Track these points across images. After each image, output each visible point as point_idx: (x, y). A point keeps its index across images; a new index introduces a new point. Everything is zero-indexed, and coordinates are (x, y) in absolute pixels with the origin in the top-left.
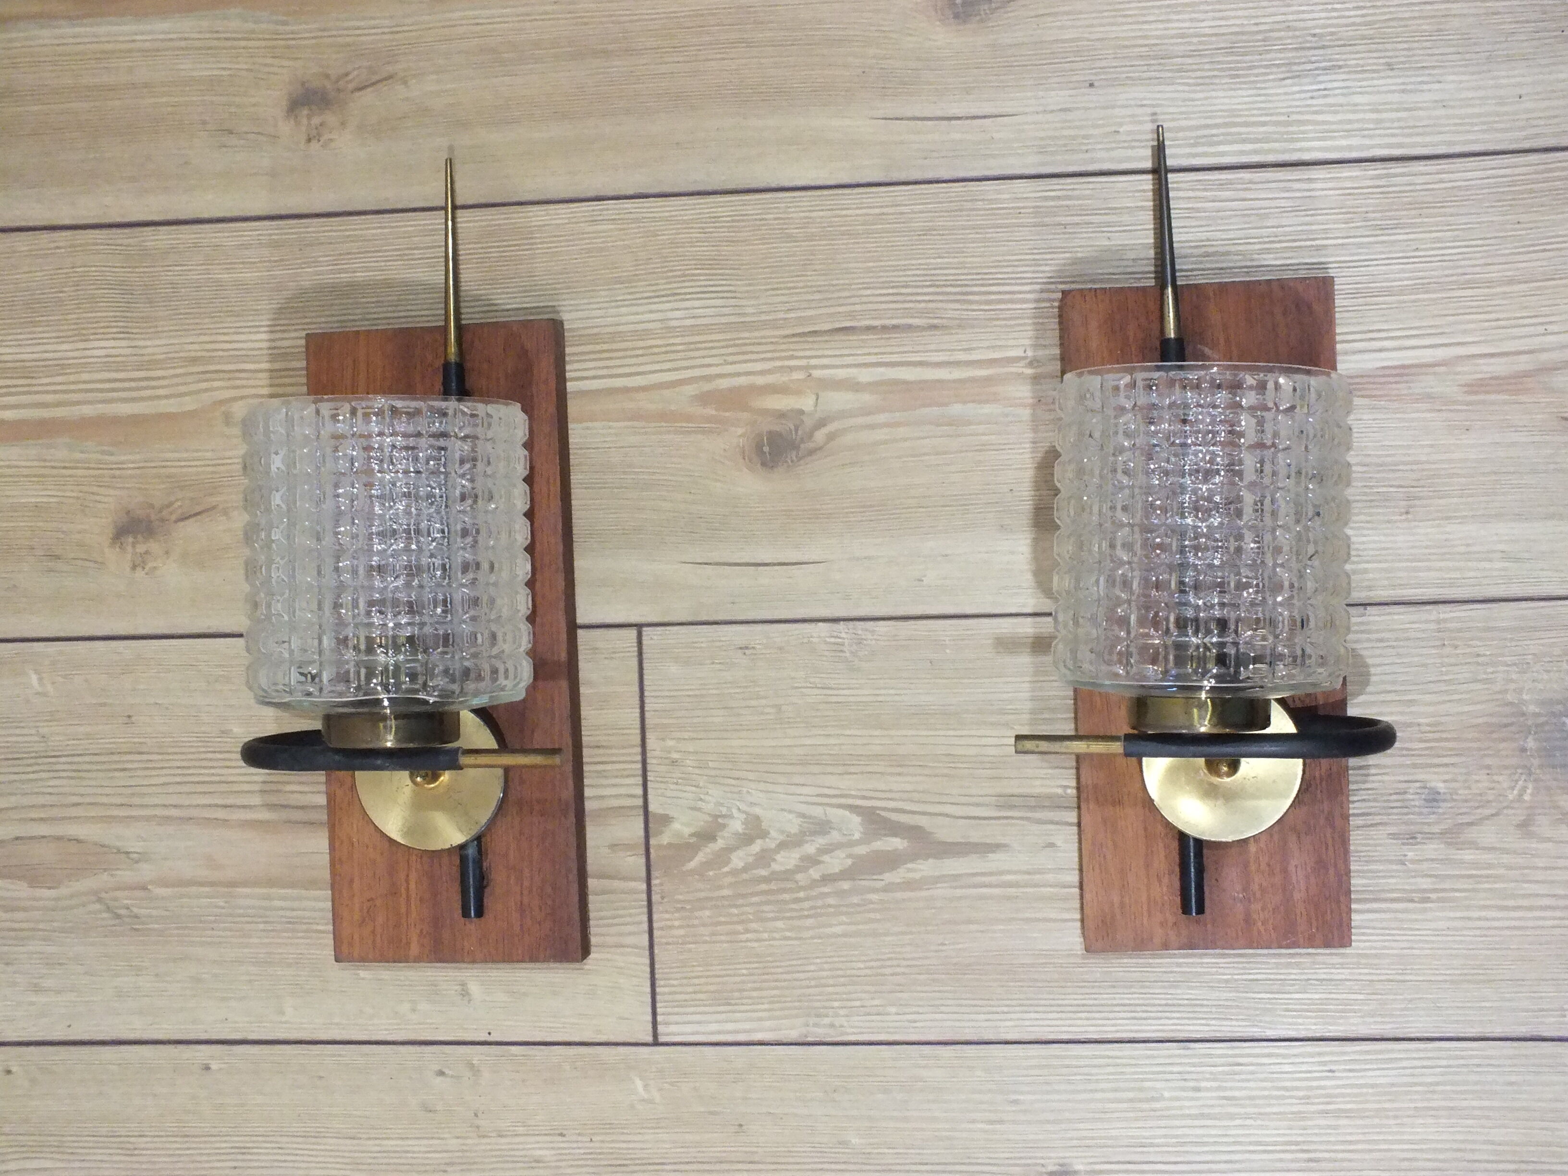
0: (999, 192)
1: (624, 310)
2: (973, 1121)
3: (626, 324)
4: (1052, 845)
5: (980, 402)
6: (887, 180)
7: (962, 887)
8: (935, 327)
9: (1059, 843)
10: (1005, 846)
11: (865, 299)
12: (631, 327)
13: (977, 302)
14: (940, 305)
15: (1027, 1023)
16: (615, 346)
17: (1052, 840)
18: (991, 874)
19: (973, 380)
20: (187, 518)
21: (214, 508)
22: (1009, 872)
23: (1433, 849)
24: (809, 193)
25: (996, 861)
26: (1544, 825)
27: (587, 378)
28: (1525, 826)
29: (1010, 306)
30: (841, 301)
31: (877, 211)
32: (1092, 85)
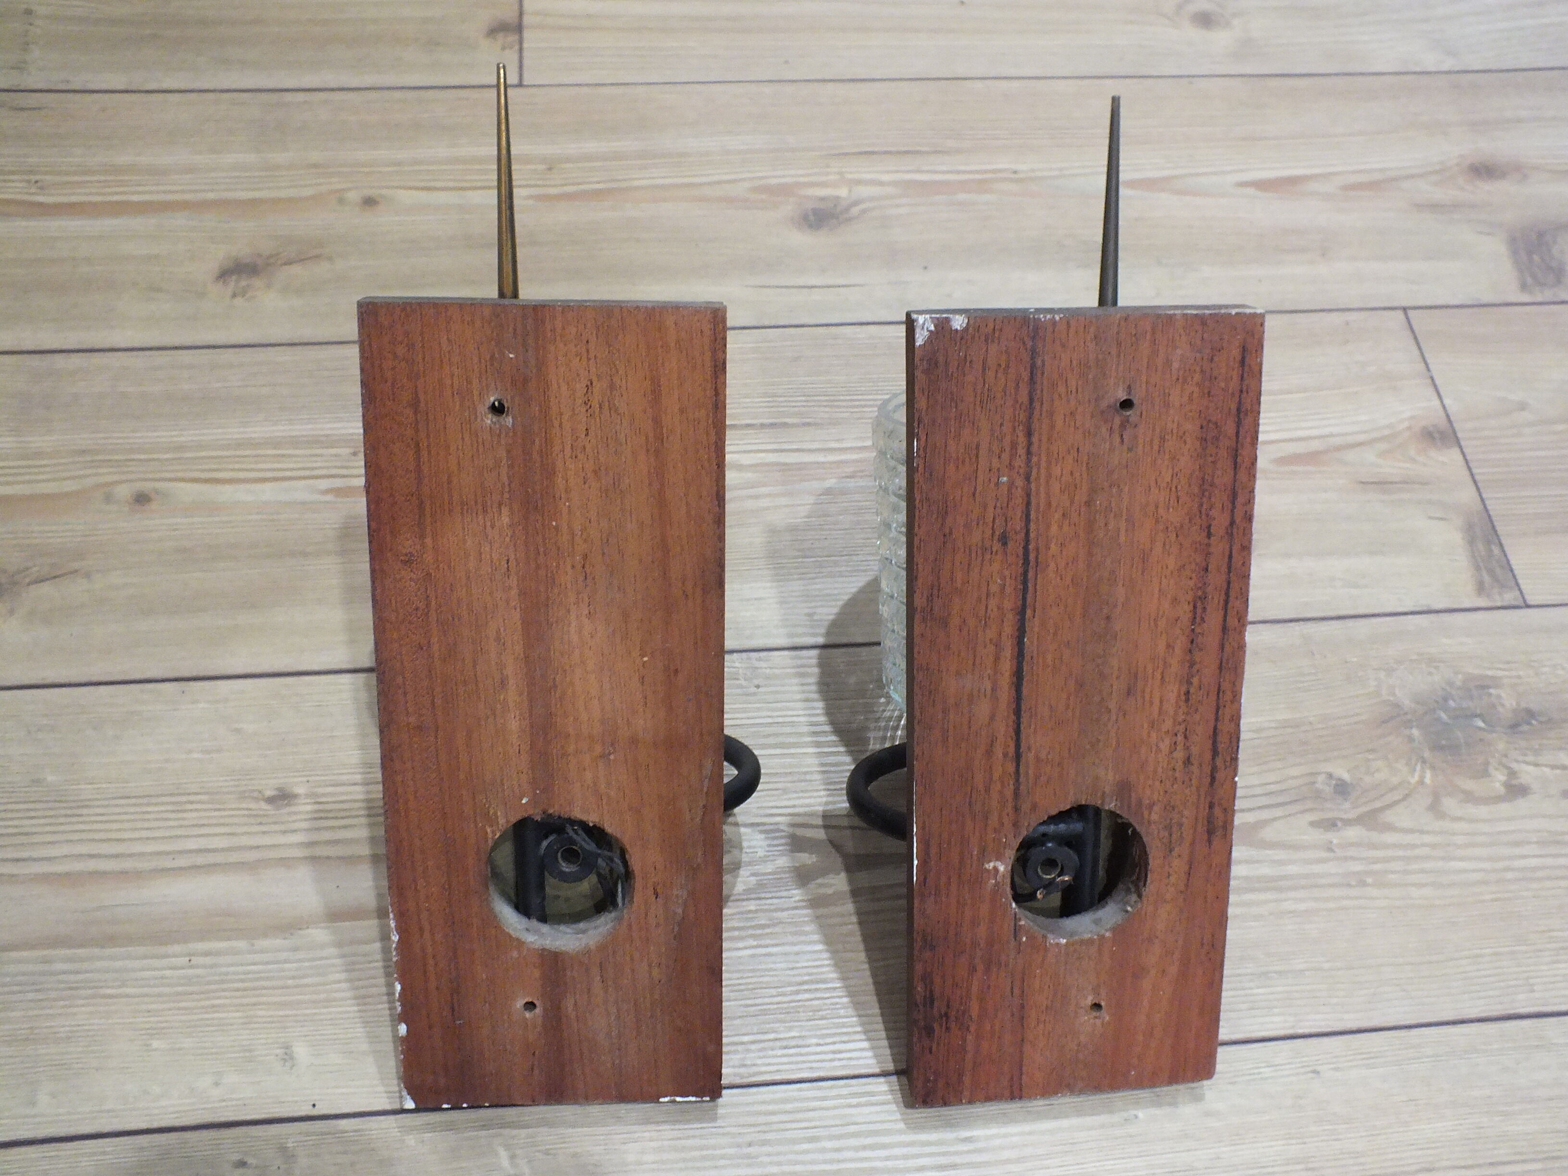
6: (758, 325)
8: (809, 424)
14: (811, 409)
19: (848, 462)
20: (42, 581)
21: (76, 571)
23: (1353, 833)
26: (1449, 804)
28: (1435, 808)
32: (926, 268)
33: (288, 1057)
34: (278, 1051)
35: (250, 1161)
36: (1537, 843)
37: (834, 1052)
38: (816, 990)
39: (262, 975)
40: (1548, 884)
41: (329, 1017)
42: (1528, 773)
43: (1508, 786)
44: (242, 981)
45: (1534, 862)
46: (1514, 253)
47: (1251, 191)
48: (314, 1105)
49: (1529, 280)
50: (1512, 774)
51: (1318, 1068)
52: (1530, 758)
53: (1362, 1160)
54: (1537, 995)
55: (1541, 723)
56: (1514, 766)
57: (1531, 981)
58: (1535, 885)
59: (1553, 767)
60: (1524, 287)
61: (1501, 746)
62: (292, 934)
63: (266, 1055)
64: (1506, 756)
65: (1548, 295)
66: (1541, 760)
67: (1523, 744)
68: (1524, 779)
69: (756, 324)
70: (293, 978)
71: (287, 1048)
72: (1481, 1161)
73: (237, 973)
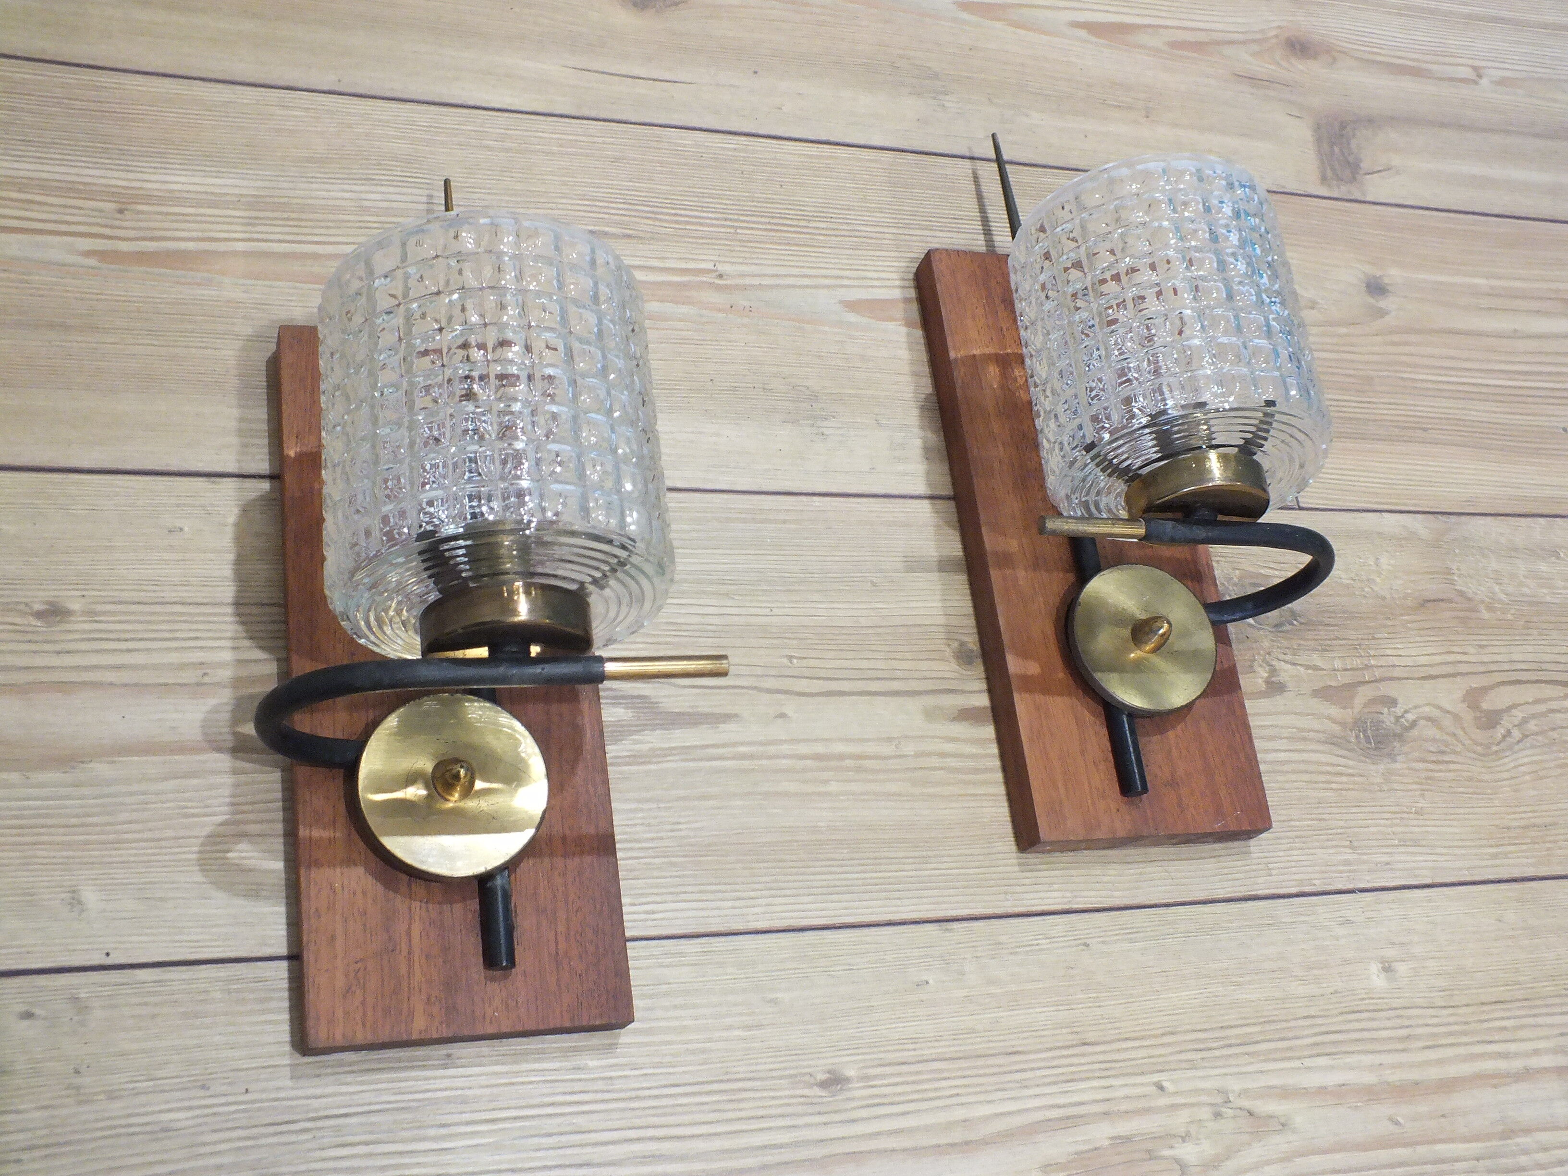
0: (681, 138)
1: (314, 186)
2: (729, 1028)
3: (316, 198)
4: (783, 716)
5: (677, 303)
6: (577, 114)
7: (694, 760)
8: (629, 236)
9: (790, 713)
10: (736, 715)
11: (560, 206)
12: (324, 202)
13: (666, 221)
14: (633, 219)
15: (778, 909)
16: (303, 216)
17: (785, 710)
18: (724, 745)
19: (670, 284)
22: (742, 744)
24: (506, 114)
25: (729, 732)
27: (272, 241)
29: (699, 228)
30: (539, 205)
31: (571, 137)
32: (756, 73)
33: (75, 902)
34: (63, 896)
35: (37, 1011)
36: (1287, 738)
37: (647, 913)
38: (632, 849)
39: (41, 812)
40: (1293, 777)
41: (120, 859)
42: (1287, 672)
43: (1268, 682)
44: (17, 817)
45: (1282, 756)
46: (1319, 141)
47: (1083, 33)
48: (108, 954)
49: (1329, 173)
50: (1273, 671)
51: (1088, 941)
52: (1288, 658)
53: (1117, 1025)
54: (1274, 878)
55: (1301, 624)
56: (1275, 663)
57: (1271, 866)
58: (1280, 778)
59: (1308, 667)
60: (1324, 179)
61: (1266, 644)
62: (74, 768)
63: (49, 899)
64: (1269, 654)
65: (1342, 191)
66: (1299, 660)
67: (1285, 643)
68: (1283, 677)
69: (573, 113)
70: (77, 816)
71: (74, 892)
72: (1214, 1026)
73: (9, 809)
